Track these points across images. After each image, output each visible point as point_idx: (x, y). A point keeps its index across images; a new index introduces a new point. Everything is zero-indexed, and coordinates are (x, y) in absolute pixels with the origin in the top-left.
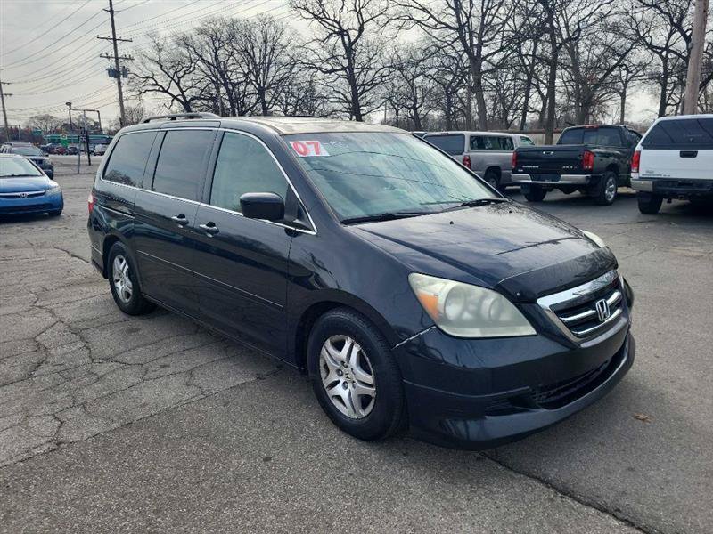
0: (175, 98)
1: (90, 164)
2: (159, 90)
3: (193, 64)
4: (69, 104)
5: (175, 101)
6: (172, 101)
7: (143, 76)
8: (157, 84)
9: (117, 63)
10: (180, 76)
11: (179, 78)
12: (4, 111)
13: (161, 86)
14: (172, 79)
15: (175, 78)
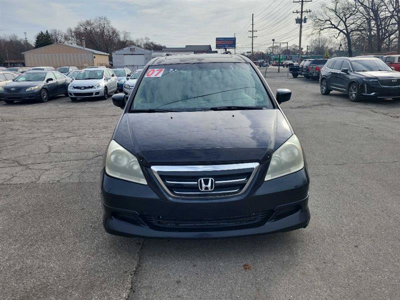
0: (341, 31)
1: (279, 72)
2: (332, 27)
3: (356, 9)
4: (273, 40)
5: (341, 33)
6: (339, 33)
7: (323, 20)
8: (331, 24)
9: (302, 15)
10: (346, 17)
11: (346, 19)
12: (252, 45)
13: (333, 25)
14: (342, 20)
15: (344, 19)
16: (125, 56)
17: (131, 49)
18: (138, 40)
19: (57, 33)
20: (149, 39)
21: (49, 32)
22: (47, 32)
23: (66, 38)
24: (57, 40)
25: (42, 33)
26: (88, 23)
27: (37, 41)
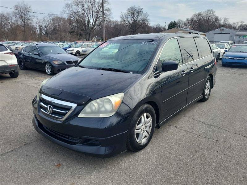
16: (215, 34)
17: (220, 30)
18: (234, 24)
19: (180, 21)
20: (244, 22)
21: (176, 22)
22: (175, 21)
23: (185, 25)
24: (180, 26)
25: (172, 22)
26: (199, 14)
27: (169, 27)
